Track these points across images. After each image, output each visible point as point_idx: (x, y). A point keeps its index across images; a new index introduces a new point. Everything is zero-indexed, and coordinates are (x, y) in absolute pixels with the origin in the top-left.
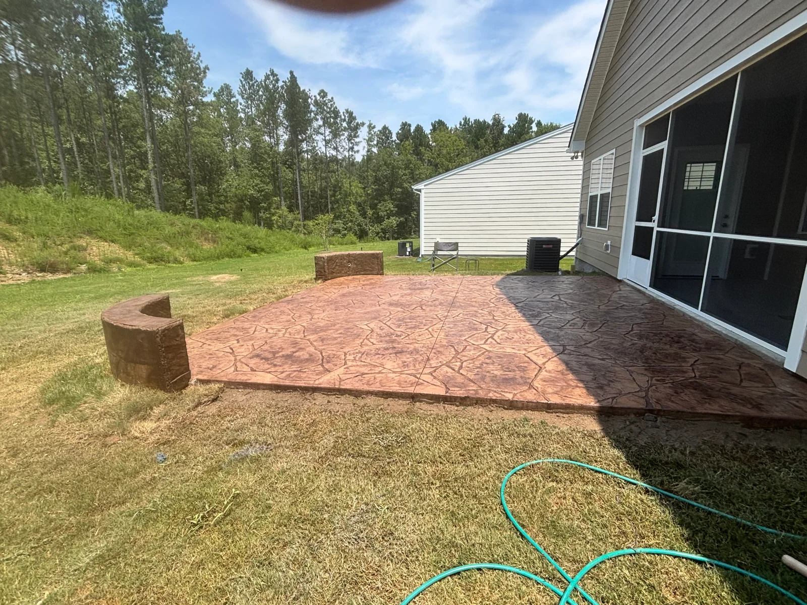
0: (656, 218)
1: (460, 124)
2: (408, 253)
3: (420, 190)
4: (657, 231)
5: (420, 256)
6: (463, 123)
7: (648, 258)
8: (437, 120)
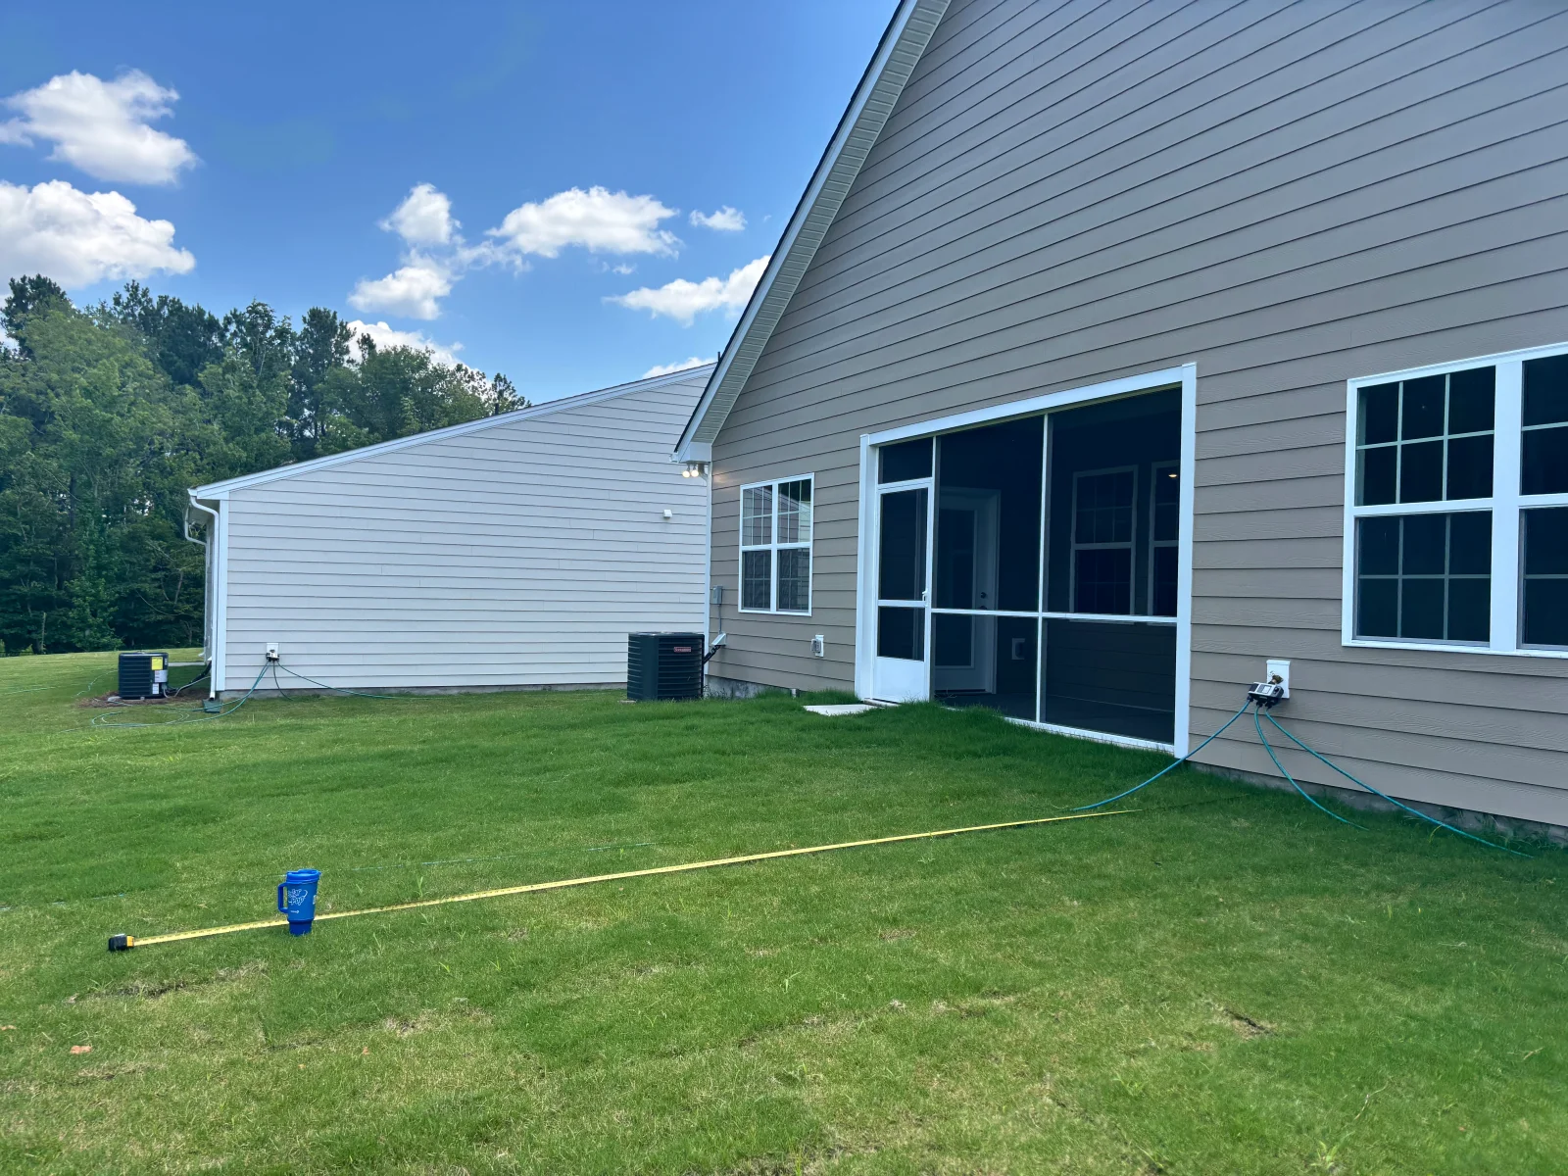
0: (928, 592)
1: (117, 302)
2: (155, 690)
3: (215, 505)
4: (933, 614)
5: (212, 695)
6: (124, 299)
7: (920, 657)
8: (33, 277)
